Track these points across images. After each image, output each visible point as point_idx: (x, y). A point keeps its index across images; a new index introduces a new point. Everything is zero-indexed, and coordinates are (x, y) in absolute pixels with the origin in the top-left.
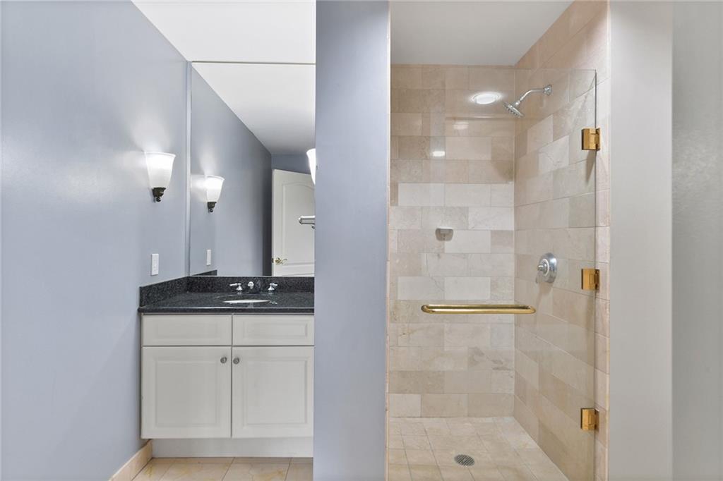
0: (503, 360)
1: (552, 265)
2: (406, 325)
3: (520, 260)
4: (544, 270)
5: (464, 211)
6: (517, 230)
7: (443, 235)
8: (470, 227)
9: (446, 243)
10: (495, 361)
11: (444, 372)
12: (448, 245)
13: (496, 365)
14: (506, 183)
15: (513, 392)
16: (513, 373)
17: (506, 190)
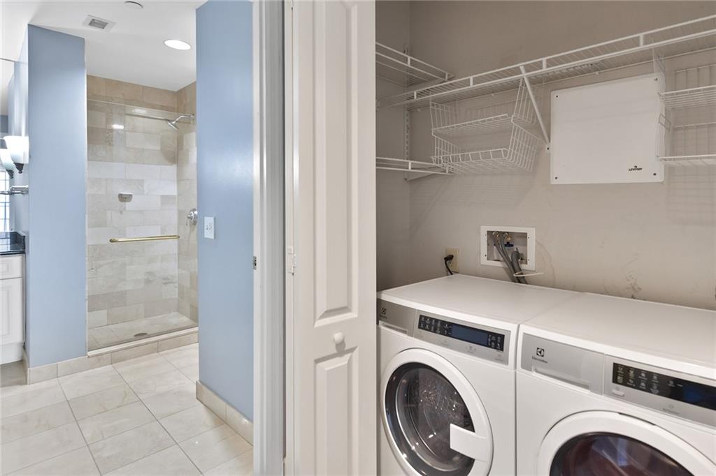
0: (170, 277)
1: (195, 215)
2: (94, 262)
3: (180, 213)
4: (191, 218)
5: (140, 183)
6: (179, 195)
7: (124, 198)
8: (145, 193)
9: (127, 203)
10: (164, 279)
11: (126, 291)
12: (128, 205)
13: (164, 282)
14: (171, 165)
15: (177, 296)
16: (177, 285)
17: (172, 169)
